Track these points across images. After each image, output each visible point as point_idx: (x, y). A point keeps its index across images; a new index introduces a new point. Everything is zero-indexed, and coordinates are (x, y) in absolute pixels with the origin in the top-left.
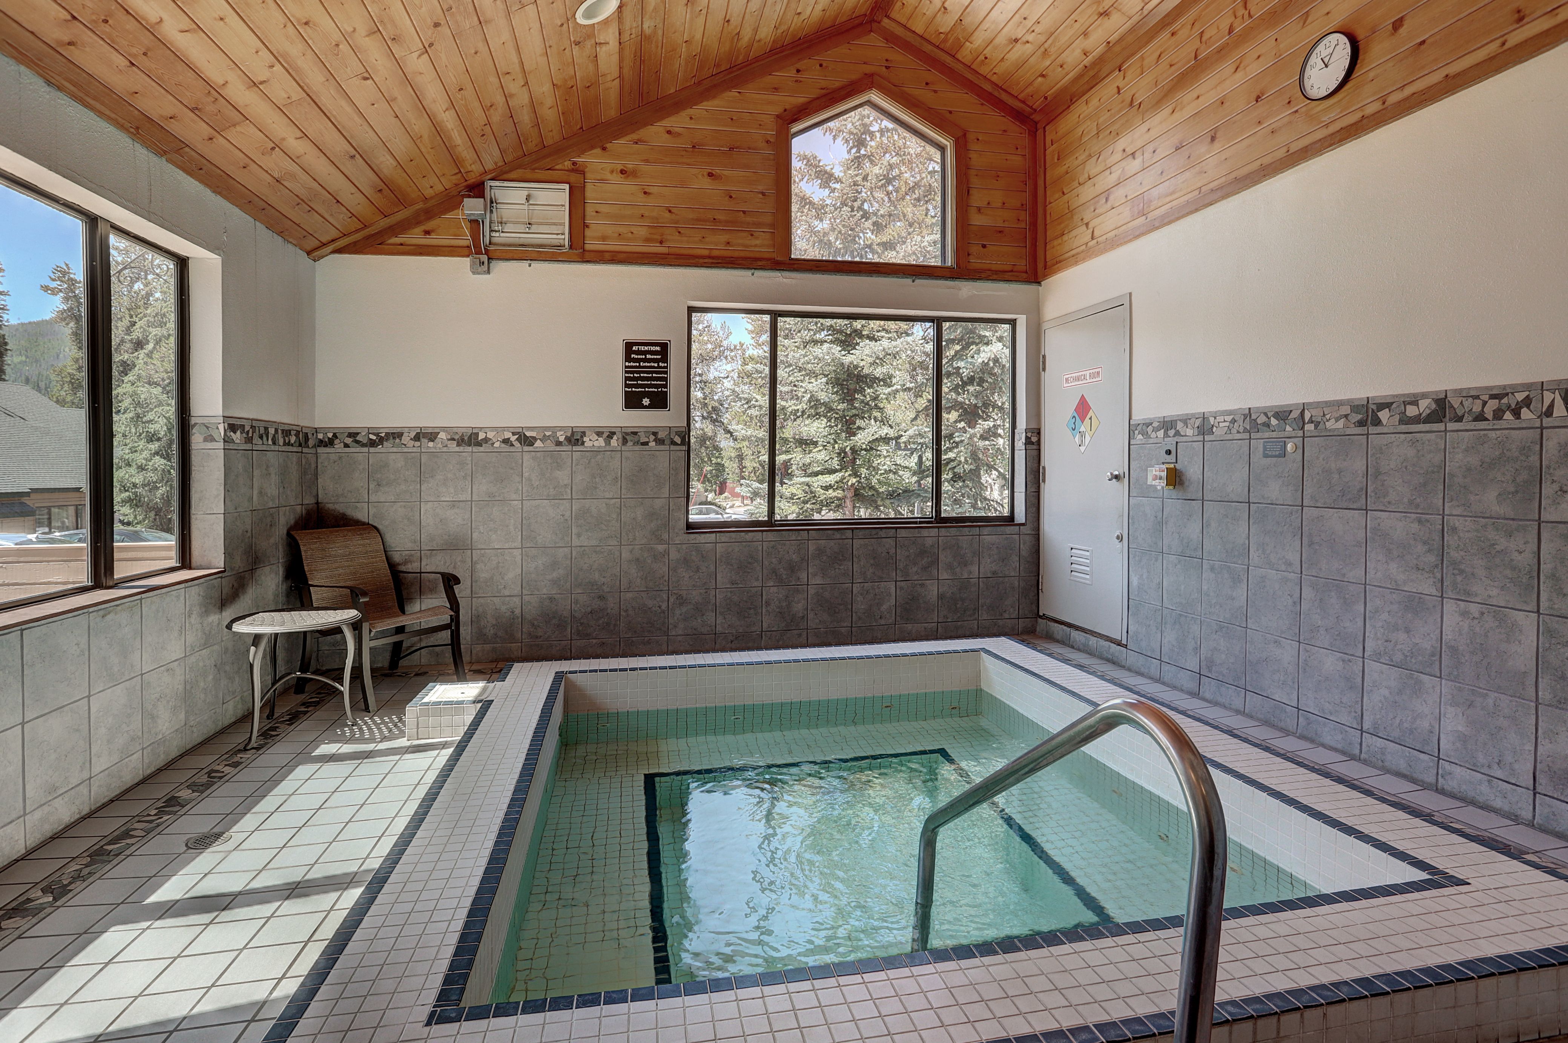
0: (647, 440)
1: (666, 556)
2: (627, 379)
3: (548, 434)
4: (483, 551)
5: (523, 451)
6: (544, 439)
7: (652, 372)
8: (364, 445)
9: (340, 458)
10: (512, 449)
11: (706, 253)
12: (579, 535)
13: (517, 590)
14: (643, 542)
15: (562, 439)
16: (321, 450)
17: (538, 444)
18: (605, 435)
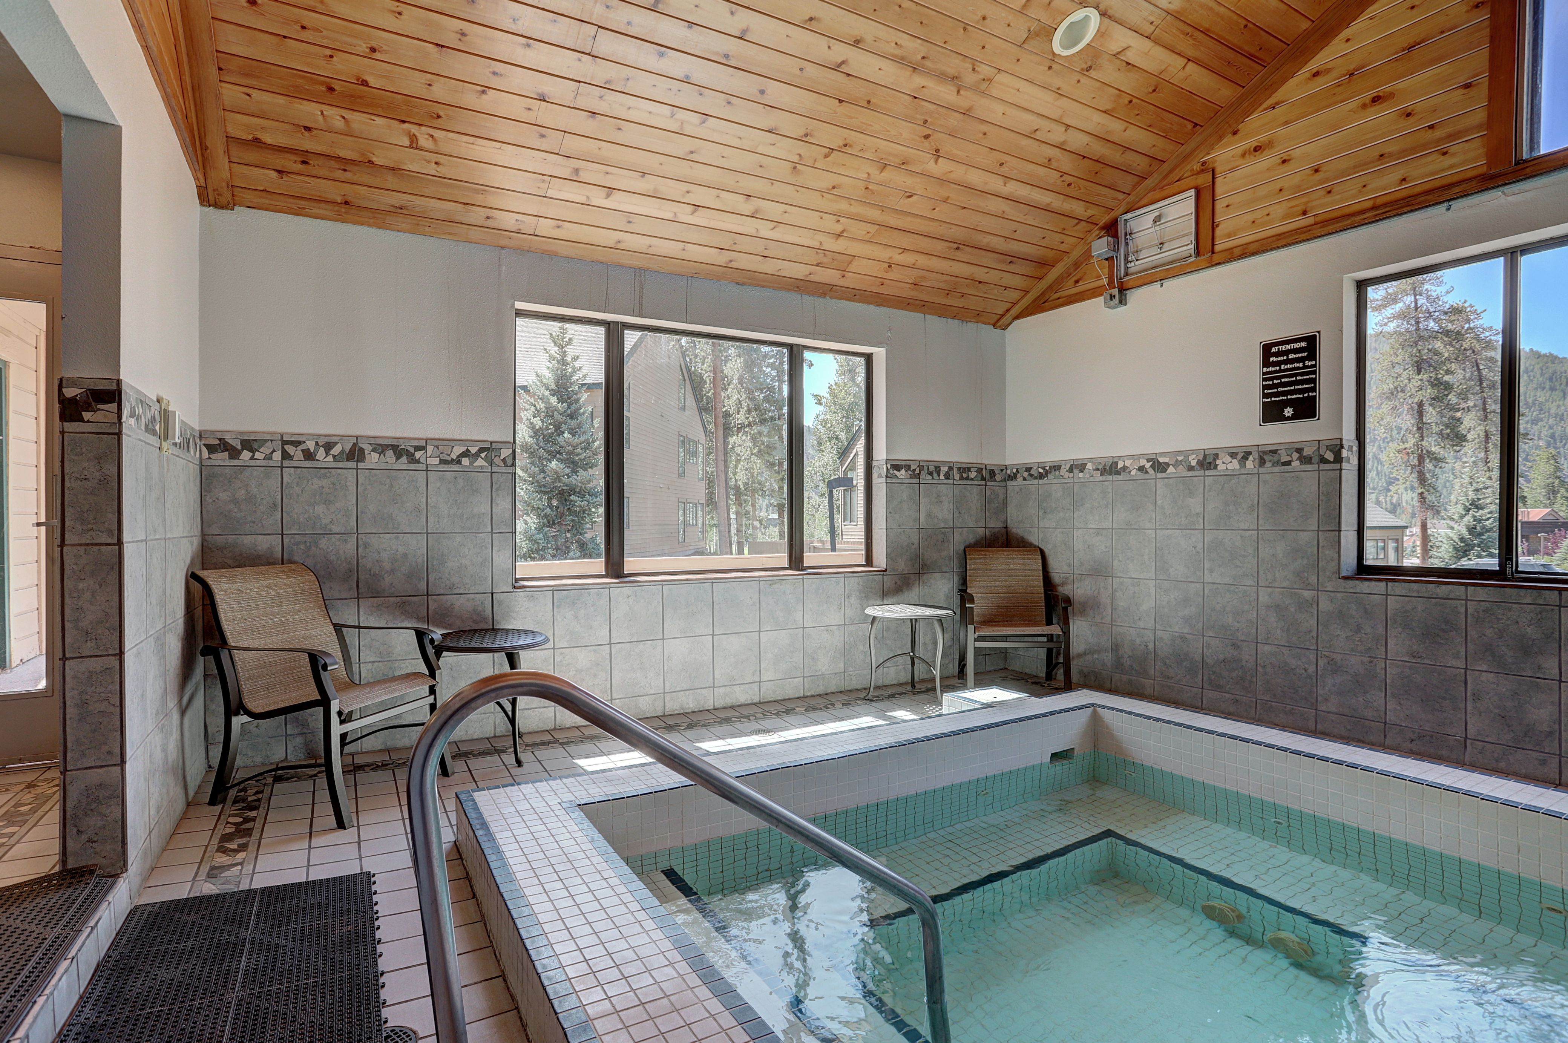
0: (1289, 459)
1: (1315, 606)
2: (1265, 387)
3: (1180, 458)
4: (1121, 580)
5: (1156, 478)
6: (1177, 464)
7: (1296, 375)
8: (1036, 478)
9: (1021, 489)
10: (1146, 476)
11: (1369, 204)
12: (1211, 571)
13: (1151, 624)
14: (1285, 584)
15: (1194, 463)
16: (1010, 483)
17: (1171, 469)
18: (1240, 456)
